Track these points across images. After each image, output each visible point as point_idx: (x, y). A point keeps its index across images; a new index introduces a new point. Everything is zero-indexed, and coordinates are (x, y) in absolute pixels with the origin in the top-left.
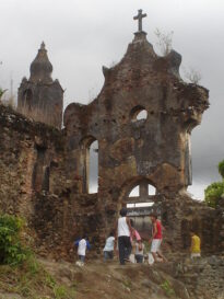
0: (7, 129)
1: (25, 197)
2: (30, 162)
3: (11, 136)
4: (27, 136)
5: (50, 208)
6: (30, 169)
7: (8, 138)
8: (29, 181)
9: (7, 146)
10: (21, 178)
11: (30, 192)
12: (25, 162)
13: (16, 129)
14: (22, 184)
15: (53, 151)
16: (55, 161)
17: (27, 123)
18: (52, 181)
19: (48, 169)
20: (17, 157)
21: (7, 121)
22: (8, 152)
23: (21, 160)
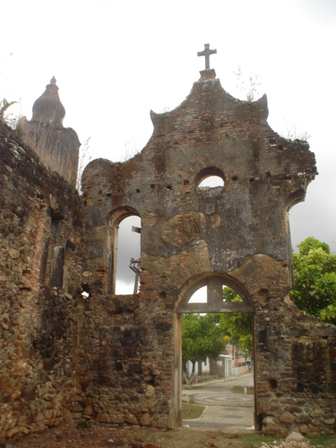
0: (10, 169)
1: (30, 296)
2: (40, 237)
3: (16, 184)
4: (38, 192)
5: (62, 315)
6: (39, 248)
7: (10, 186)
8: (37, 269)
9: (8, 200)
10: (24, 261)
11: (36, 289)
12: (33, 235)
13: (23, 174)
14: (25, 272)
15: (70, 224)
16: (72, 240)
17: (41, 169)
18: (66, 274)
19: (62, 251)
20: (22, 223)
21: (12, 155)
22: (9, 212)
23: (28, 229)
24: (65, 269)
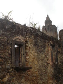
0: (39, 38)
1: (50, 65)
2: (50, 51)
3: (41, 41)
4: (47, 41)
5: (59, 69)
6: (50, 54)
7: (40, 41)
8: (50, 59)
9: (40, 45)
10: (47, 58)
11: (51, 63)
12: (48, 51)
13: (42, 38)
14: (47, 60)
15: (57, 47)
16: (59, 50)
17: (47, 36)
18: (59, 59)
19: (56, 53)
20: (44, 49)
21: (39, 35)
22: (40, 47)
23: (46, 50)
24: (58, 58)
